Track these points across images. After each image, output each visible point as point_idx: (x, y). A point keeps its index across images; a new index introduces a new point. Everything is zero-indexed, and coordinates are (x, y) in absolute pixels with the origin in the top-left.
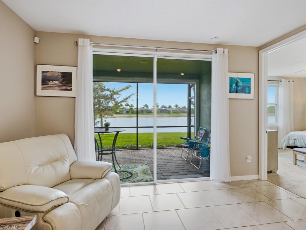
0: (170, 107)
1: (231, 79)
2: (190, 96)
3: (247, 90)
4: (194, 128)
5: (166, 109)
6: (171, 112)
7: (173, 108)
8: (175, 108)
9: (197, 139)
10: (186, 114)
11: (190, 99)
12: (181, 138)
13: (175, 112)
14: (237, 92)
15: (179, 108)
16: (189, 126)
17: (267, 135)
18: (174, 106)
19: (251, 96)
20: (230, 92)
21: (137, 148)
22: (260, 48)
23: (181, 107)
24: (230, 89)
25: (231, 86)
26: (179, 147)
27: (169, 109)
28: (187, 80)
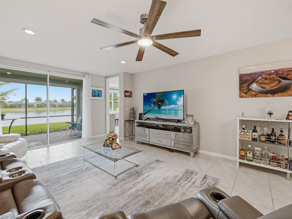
0: (55, 101)
1: (93, 90)
2: (73, 95)
3: (100, 95)
4: (75, 116)
5: (52, 103)
6: (57, 106)
7: (59, 102)
8: (61, 102)
9: (78, 122)
10: (70, 108)
11: (73, 97)
12: (66, 123)
13: (60, 106)
14: (95, 96)
15: (66, 102)
16: (73, 115)
17: (109, 115)
18: (60, 101)
19: (102, 98)
20: (92, 96)
21: (26, 135)
22: (106, 77)
23: (68, 102)
24: (92, 95)
25: (93, 93)
26: (64, 130)
27: (54, 103)
28: (71, 85)
